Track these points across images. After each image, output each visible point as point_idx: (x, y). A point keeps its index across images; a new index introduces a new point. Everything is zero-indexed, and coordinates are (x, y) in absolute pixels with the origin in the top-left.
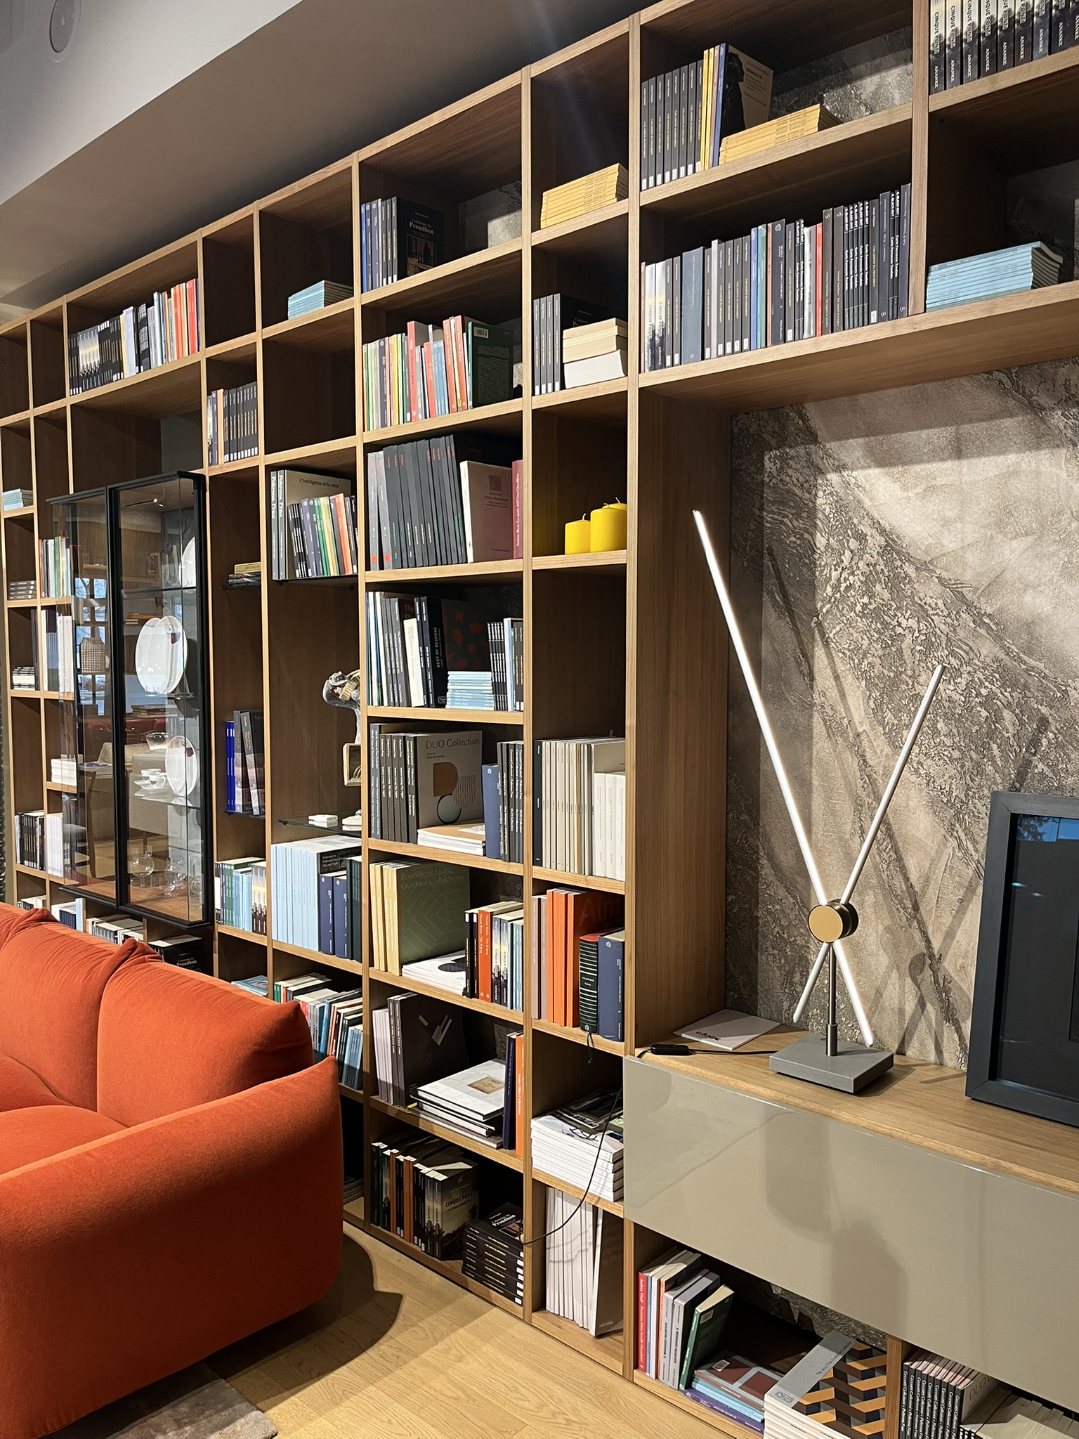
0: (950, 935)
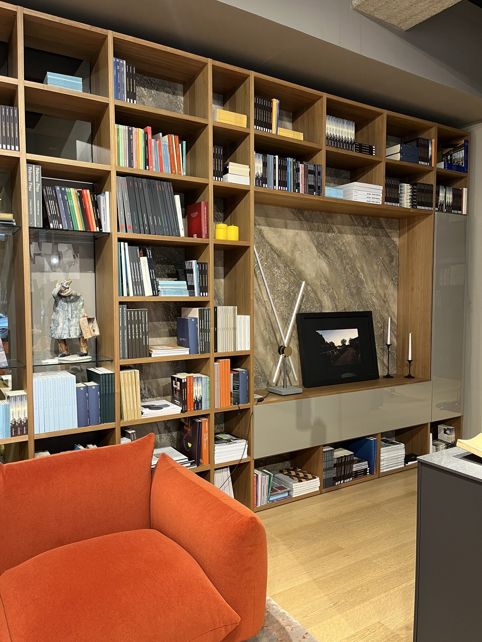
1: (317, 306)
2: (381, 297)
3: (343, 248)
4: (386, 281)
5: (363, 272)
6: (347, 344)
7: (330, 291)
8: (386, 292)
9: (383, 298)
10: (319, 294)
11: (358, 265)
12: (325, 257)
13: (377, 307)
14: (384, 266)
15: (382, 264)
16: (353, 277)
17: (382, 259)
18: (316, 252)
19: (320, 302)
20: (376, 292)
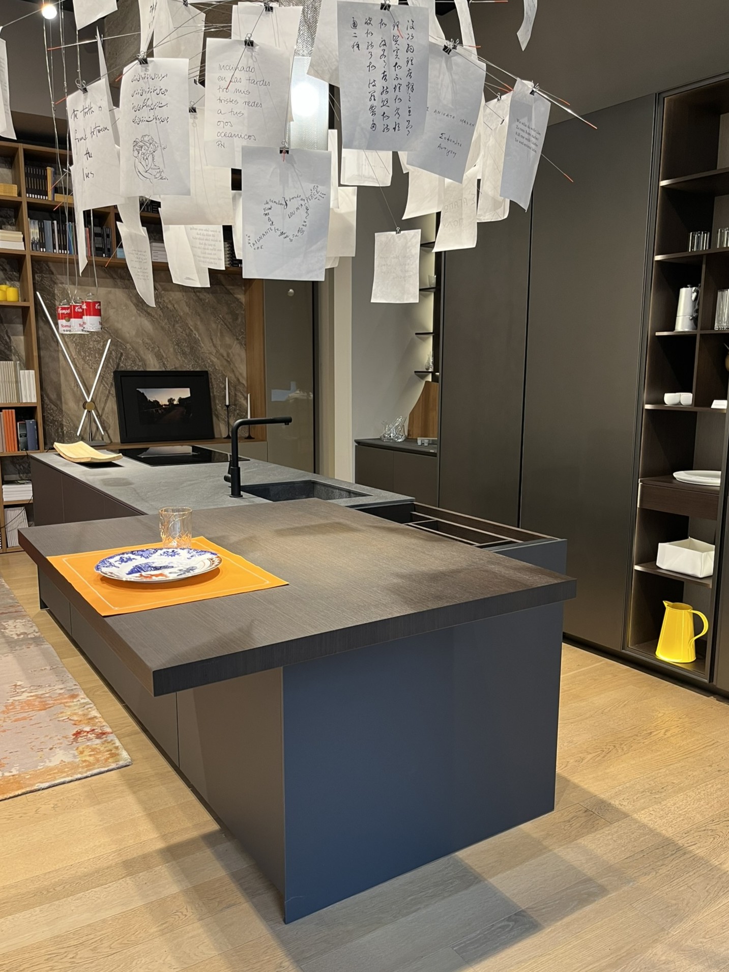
0: (103, 409)
1: (140, 364)
2: (223, 356)
3: (170, 306)
4: (228, 340)
5: (197, 330)
6: (175, 403)
7: (156, 350)
8: (230, 352)
9: (226, 357)
10: (142, 352)
11: (191, 323)
12: (147, 315)
13: (218, 367)
14: (225, 324)
15: (222, 322)
16: (185, 336)
17: (223, 317)
18: (136, 310)
19: (142, 360)
20: (215, 351)
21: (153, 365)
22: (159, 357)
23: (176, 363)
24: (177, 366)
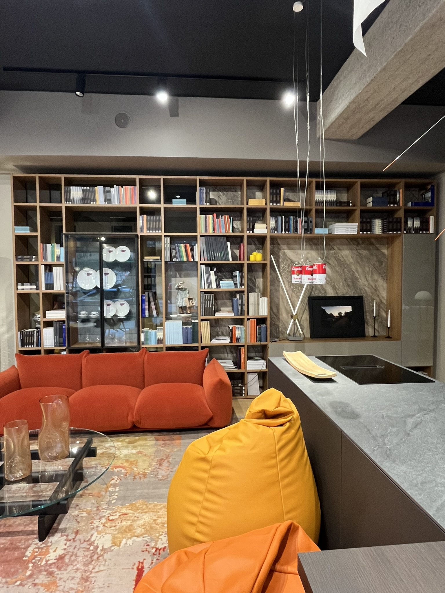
1: (323, 292)
3: (342, 259)
4: (376, 277)
5: (358, 272)
6: (343, 315)
7: (332, 284)
8: (377, 284)
9: (374, 287)
11: (353, 268)
13: (369, 293)
14: (375, 268)
15: (372, 267)
16: (350, 275)
17: (373, 263)
19: (325, 290)
20: (367, 284)
21: (331, 293)
22: (334, 288)
23: (344, 291)
24: (344, 293)
